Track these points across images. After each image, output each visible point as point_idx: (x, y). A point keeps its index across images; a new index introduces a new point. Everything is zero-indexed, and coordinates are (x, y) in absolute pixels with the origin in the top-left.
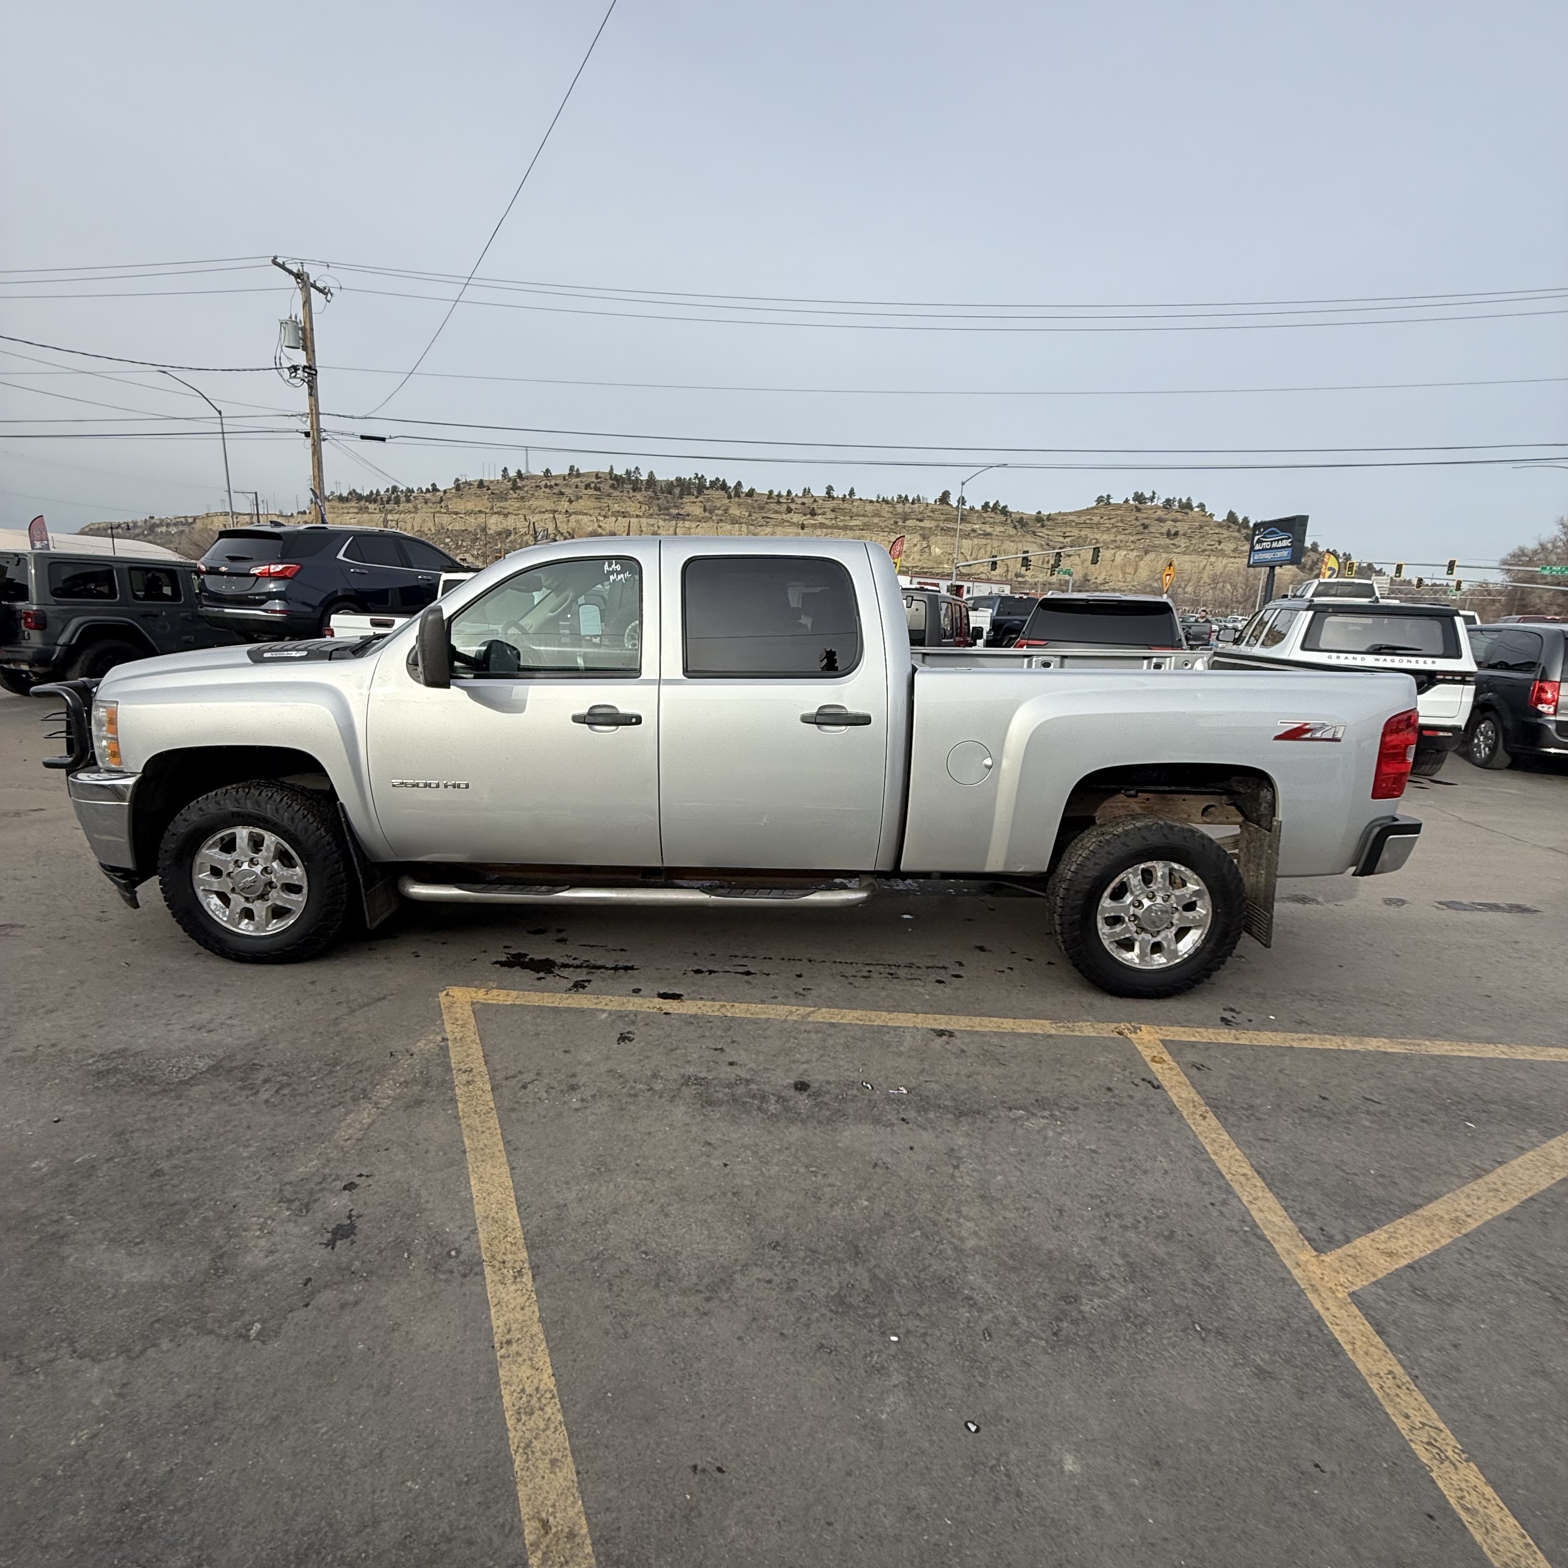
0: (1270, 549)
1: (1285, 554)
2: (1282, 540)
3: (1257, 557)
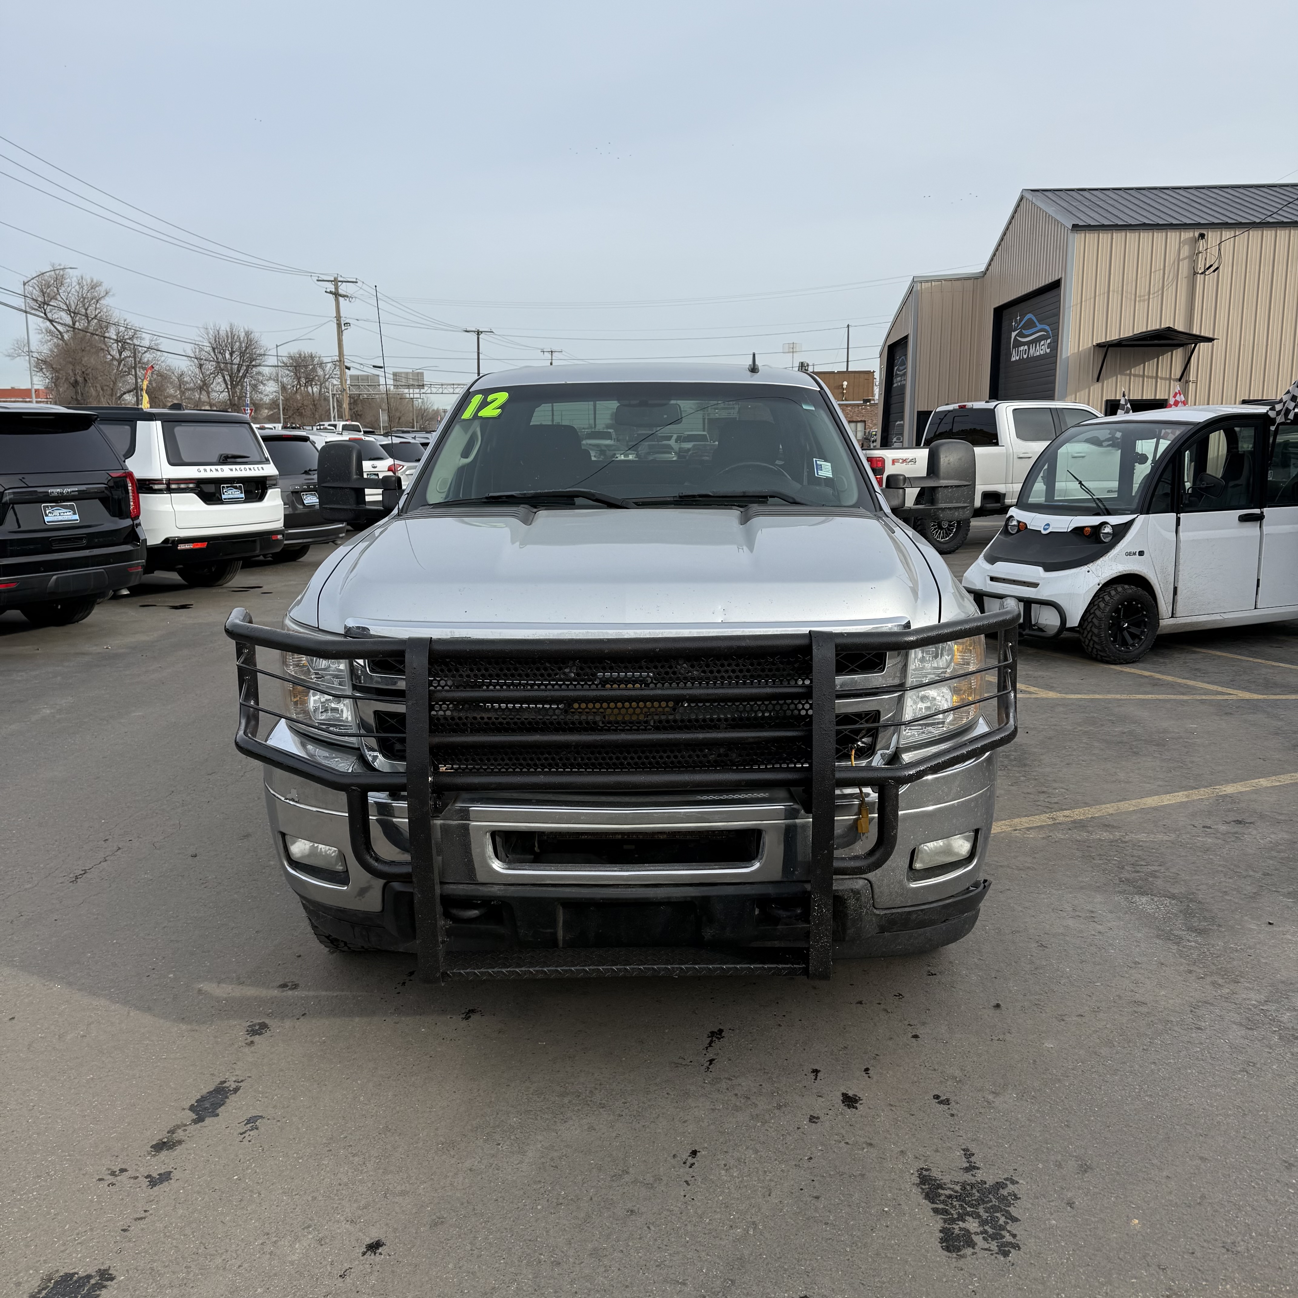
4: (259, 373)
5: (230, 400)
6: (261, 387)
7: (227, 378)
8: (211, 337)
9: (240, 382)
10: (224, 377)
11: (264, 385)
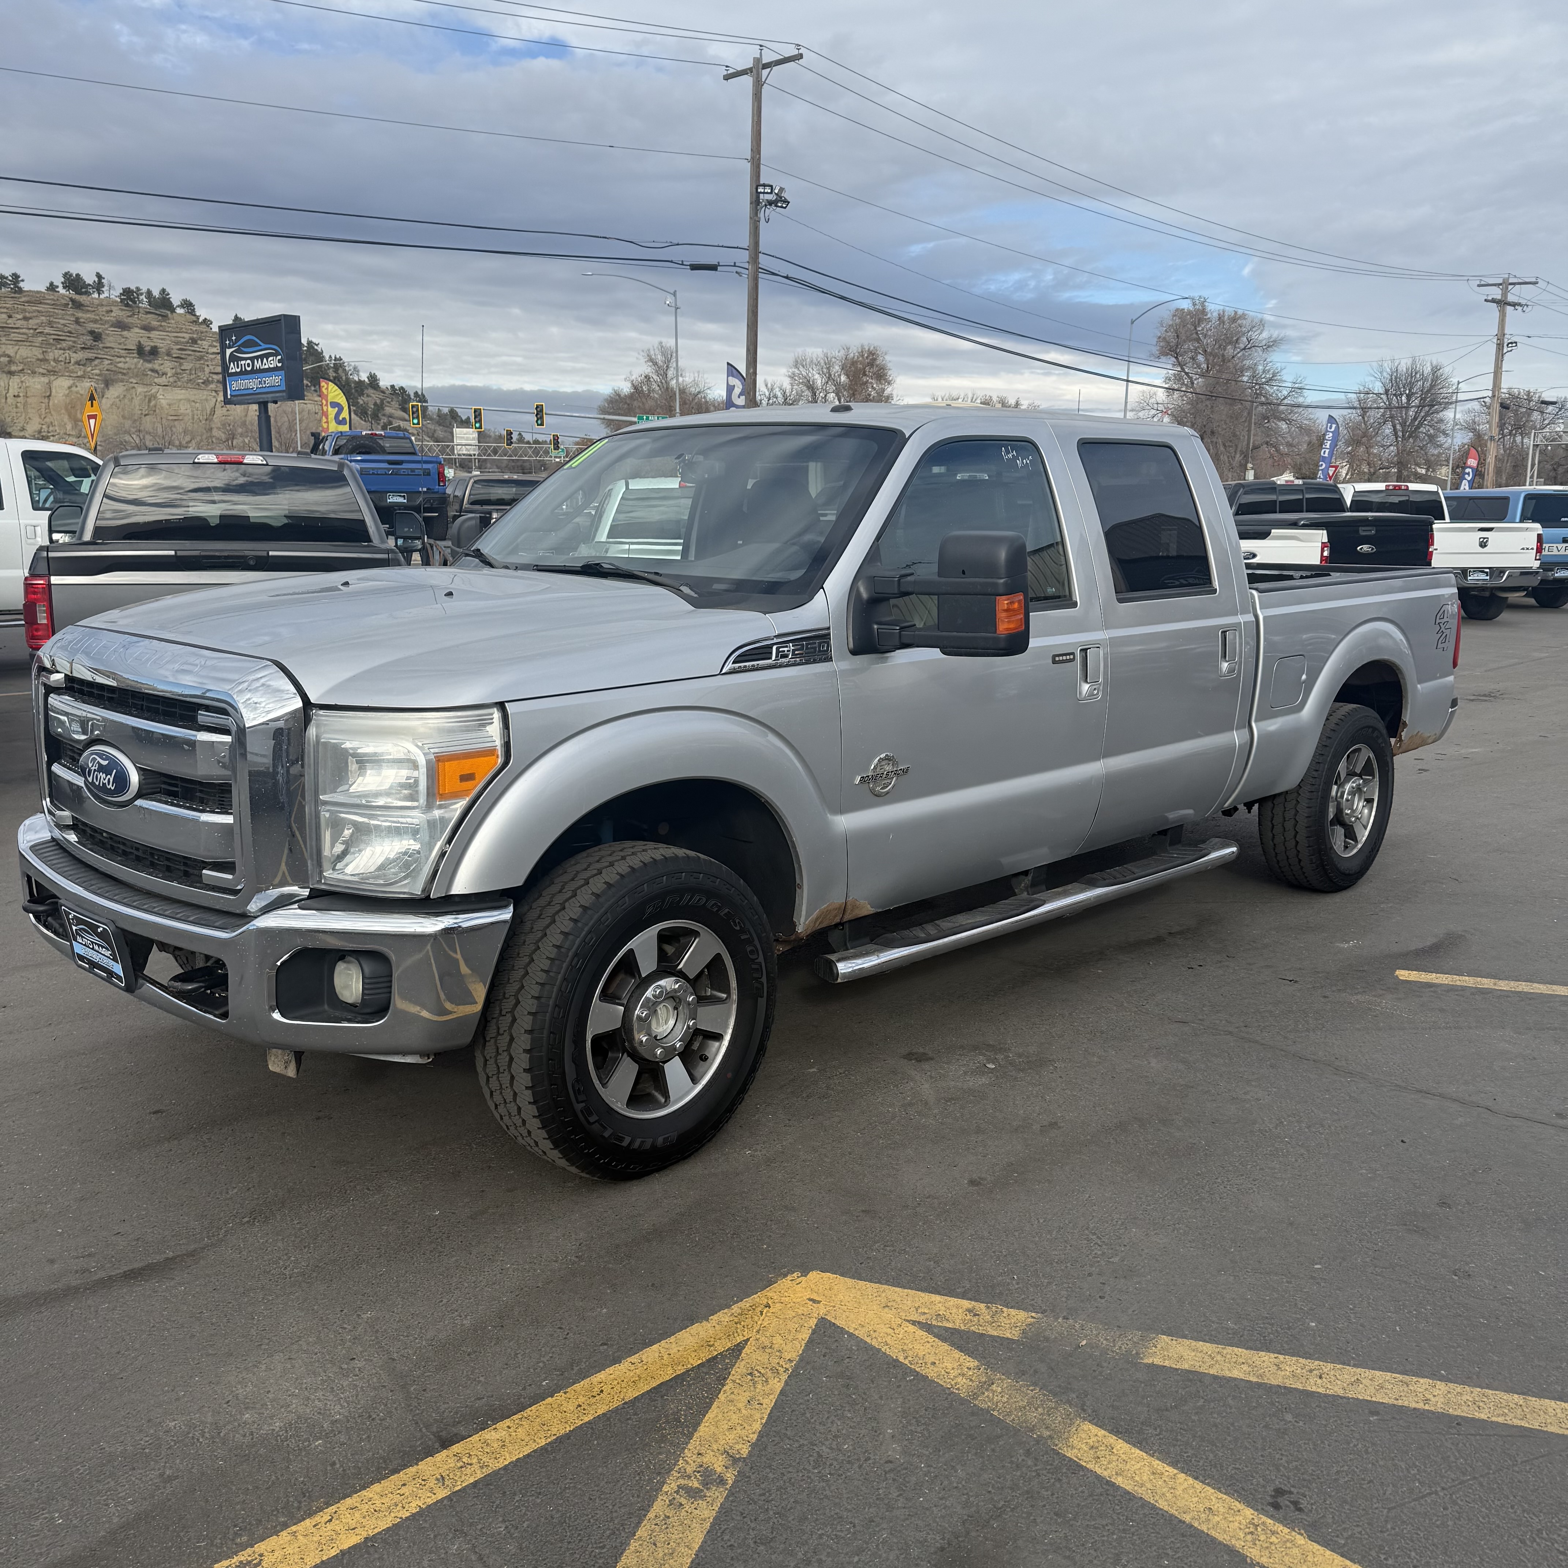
0: (254, 371)
1: (275, 381)
2: (267, 356)
3: (236, 385)
4: (1441, 421)
5: (1397, 454)
6: (1441, 439)
7: (1398, 427)
8: (1385, 374)
9: (1414, 434)
10: (1394, 426)
11: (1446, 435)
